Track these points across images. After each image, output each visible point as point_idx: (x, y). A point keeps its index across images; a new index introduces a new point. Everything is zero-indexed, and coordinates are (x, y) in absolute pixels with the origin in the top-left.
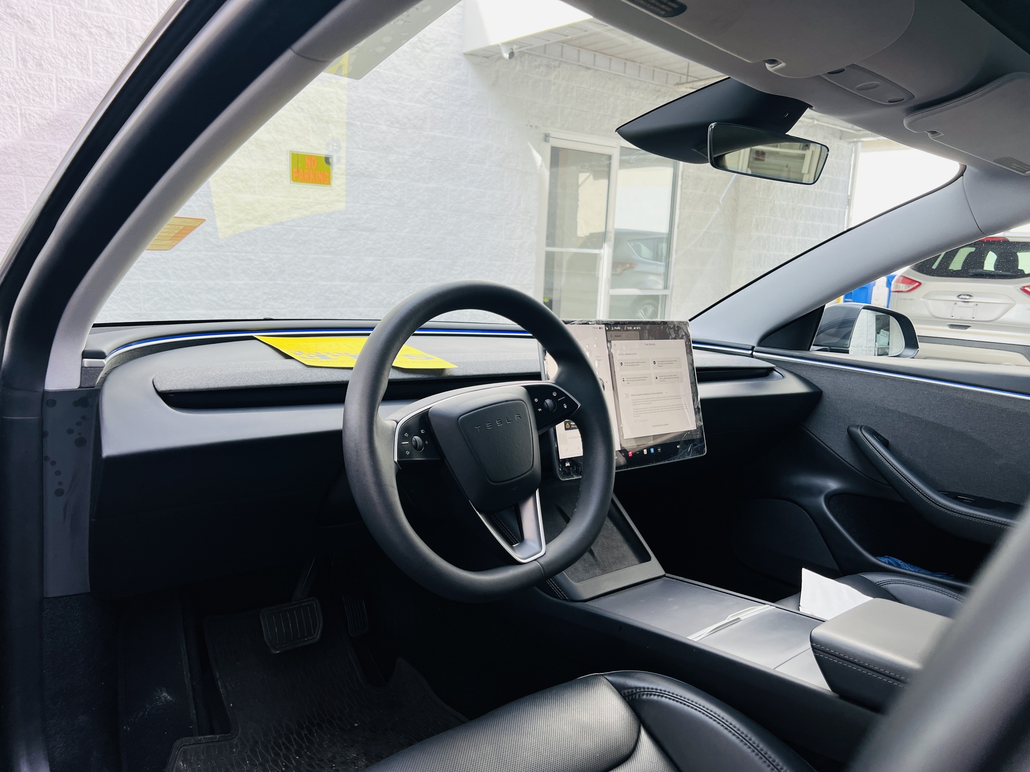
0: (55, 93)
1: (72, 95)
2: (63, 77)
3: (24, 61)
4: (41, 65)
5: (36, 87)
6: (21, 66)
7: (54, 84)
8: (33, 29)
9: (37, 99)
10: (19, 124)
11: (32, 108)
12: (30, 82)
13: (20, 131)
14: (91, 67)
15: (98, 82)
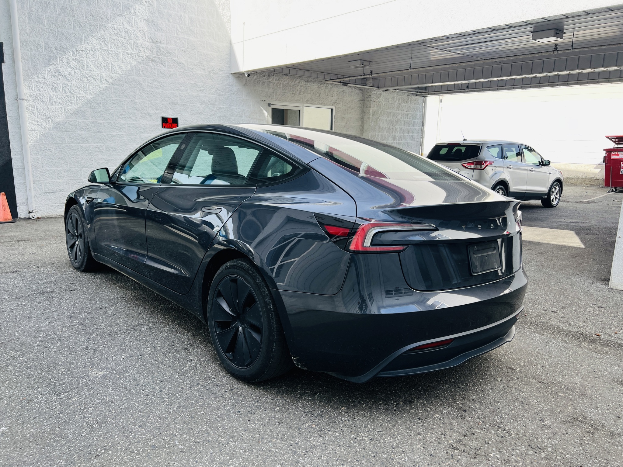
0: (76, 102)
1: (82, 102)
2: (78, 96)
3: (65, 91)
4: (71, 92)
5: (69, 100)
6: (64, 93)
7: (75, 98)
8: (68, 80)
9: (70, 104)
10: (64, 113)
11: (68, 107)
12: (67, 98)
13: (64, 116)
14: (88, 92)
15: (91, 97)
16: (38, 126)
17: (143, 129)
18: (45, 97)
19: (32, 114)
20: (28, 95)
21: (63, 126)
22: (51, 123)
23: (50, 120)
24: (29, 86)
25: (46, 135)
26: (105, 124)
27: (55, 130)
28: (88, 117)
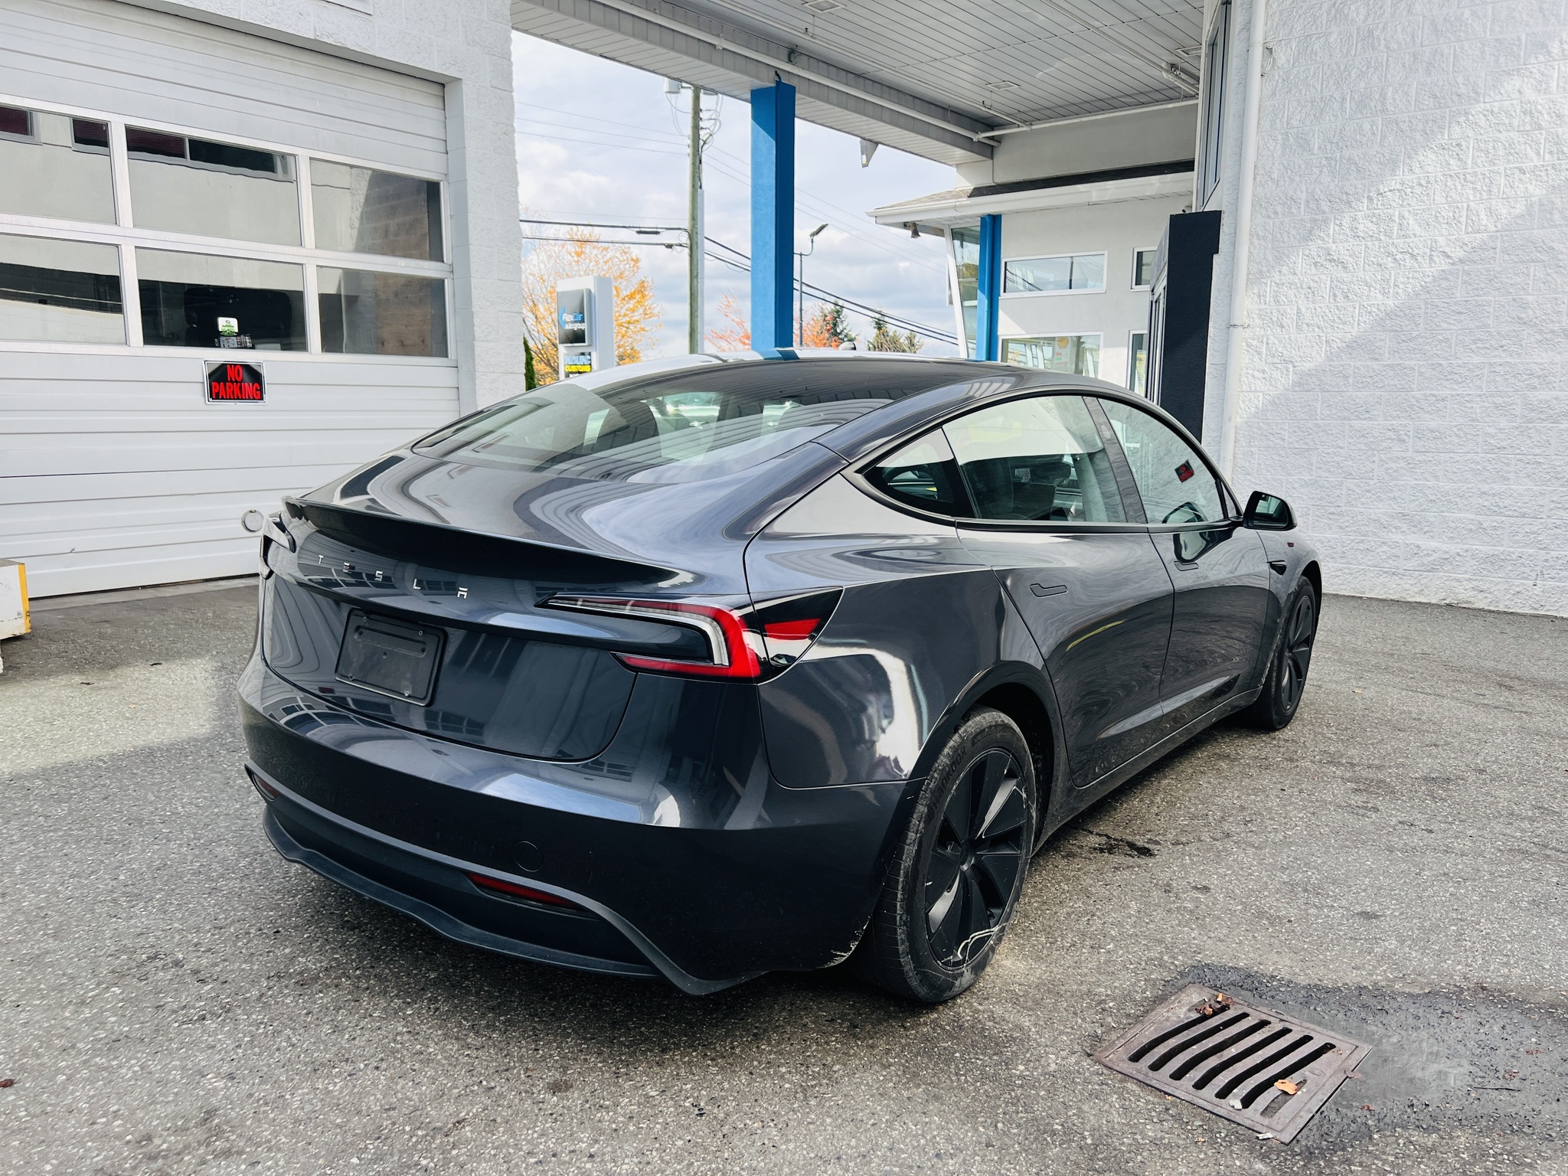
0: (1356, 319)
1: (1371, 318)
2: (1365, 304)
3: (1335, 295)
4: (1348, 296)
5: (1341, 316)
6: (1332, 301)
7: (1357, 311)
8: (1345, 268)
9: (1341, 326)
10: (1323, 350)
11: (1335, 335)
12: (1337, 312)
13: (1323, 355)
14: (1391, 291)
15: (1396, 302)
16: (1263, 381)
17: (1539, 377)
18: (1288, 316)
19: (1257, 356)
20: (1254, 316)
21: (1314, 379)
22: (1291, 373)
23: (1290, 366)
24: (1259, 296)
25: (1276, 400)
26: (1422, 370)
27: (1296, 389)
28: (1380, 355)
